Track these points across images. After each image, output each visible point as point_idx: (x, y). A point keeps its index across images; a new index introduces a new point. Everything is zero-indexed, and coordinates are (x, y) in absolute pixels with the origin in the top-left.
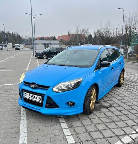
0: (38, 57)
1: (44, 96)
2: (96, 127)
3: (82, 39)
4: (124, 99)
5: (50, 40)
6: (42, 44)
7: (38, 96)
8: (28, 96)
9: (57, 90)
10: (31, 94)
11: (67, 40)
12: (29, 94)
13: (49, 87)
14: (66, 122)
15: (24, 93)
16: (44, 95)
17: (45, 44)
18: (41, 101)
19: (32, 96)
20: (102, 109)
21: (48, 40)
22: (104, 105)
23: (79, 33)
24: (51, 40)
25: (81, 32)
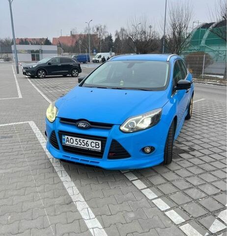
0: (30, 74)
1: (106, 141)
2: (187, 181)
3: (97, 43)
4: (204, 137)
5: (39, 44)
6: (26, 51)
7: (95, 141)
8: (74, 142)
9: (127, 130)
10: (79, 139)
11: (69, 45)
12: (74, 138)
13: (114, 124)
14: (139, 179)
15: (63, 137)
16: (105, 138)
17: (32, 52)
18: (100, 149)
19: (81, 141)
20: (181, 155)
21: (35, 44)
22: (181, 148)
23: (92, 33)
24: (42, 44)
25: (93, 31)
